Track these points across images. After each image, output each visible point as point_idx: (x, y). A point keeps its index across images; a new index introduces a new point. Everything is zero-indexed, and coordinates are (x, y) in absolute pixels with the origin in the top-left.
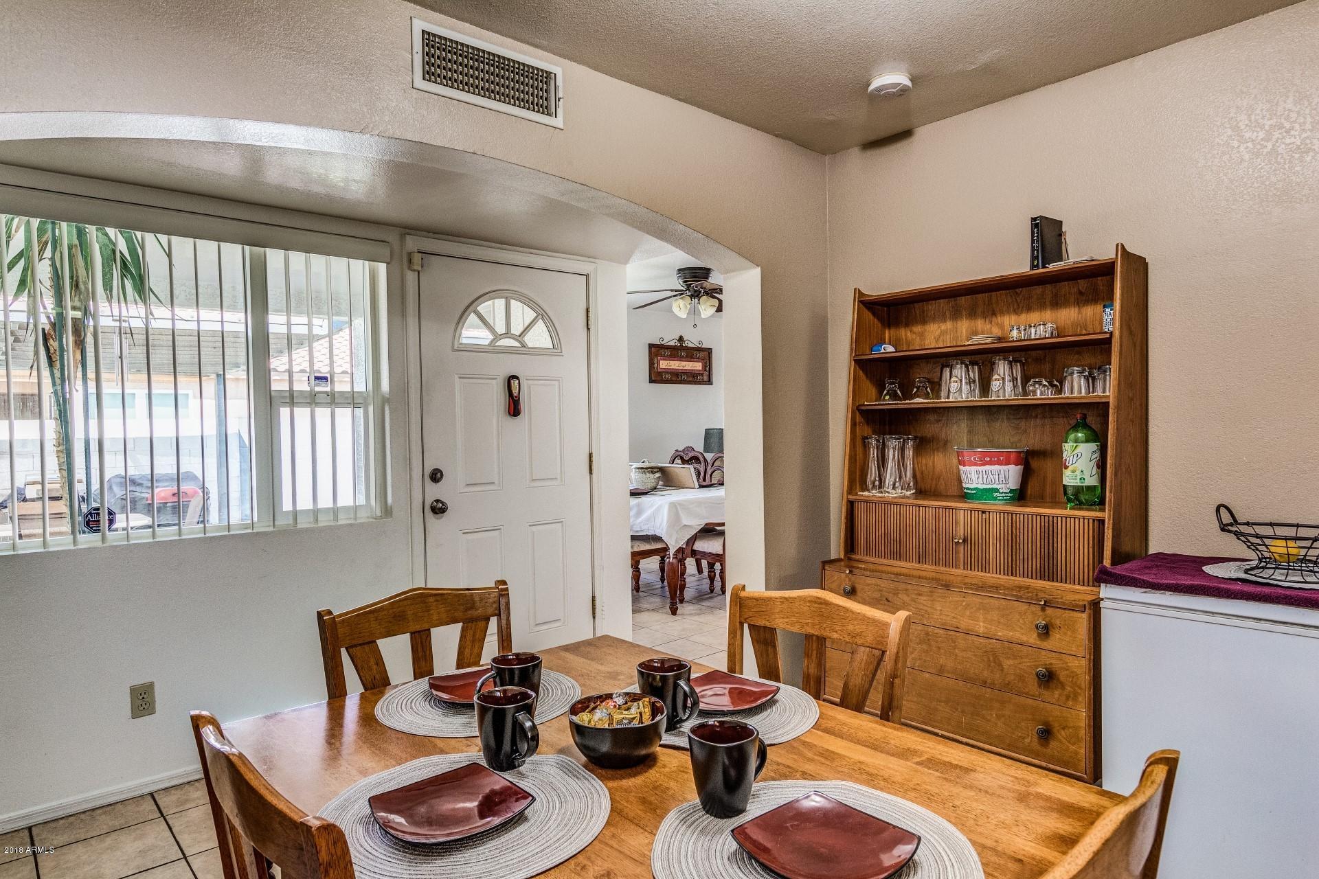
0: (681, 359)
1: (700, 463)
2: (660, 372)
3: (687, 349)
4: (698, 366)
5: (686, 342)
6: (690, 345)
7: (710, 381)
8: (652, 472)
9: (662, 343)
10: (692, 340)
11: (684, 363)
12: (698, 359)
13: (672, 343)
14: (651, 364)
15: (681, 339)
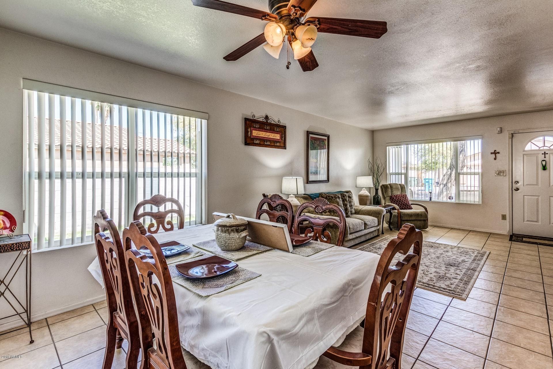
0: (266, 131)
1: (287, 211)
2: (252, 138)
3: (271, 125)
4: (277, 137)
5: (270, 120)
6: (272, 122)
7: (284, 147)
8: (238, 231)
9: (254, 118)
10: (274, 118)
11: (268, 134)
12: (277, 132)
13: (261, 120)
14: (246, 132)
15: (267, 117)
